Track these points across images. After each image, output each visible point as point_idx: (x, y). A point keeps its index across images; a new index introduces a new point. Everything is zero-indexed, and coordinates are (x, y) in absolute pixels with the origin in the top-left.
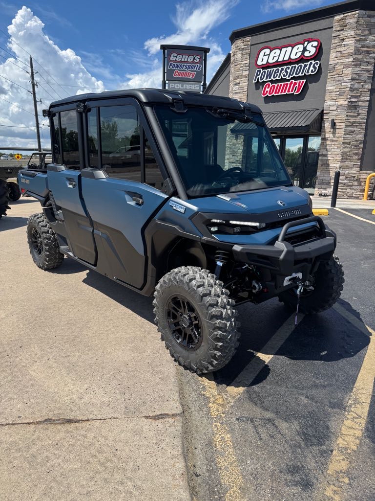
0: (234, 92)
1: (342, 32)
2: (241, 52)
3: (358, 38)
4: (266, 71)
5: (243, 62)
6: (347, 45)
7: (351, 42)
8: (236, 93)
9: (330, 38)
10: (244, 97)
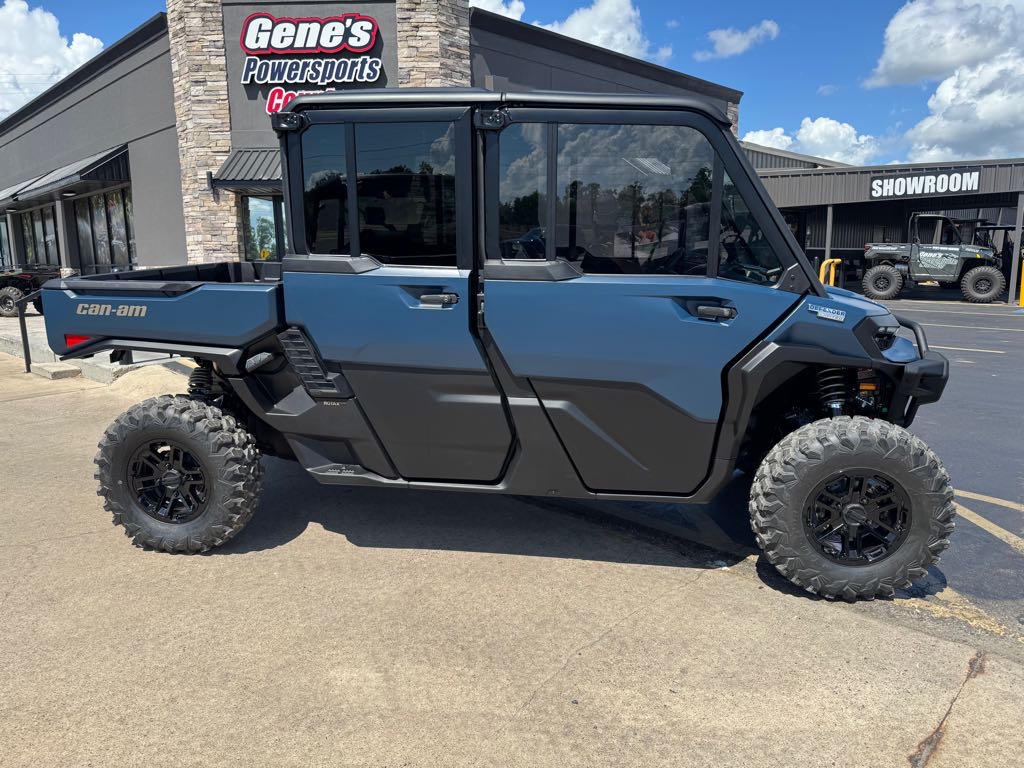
0: (193, 99)
1: (413, 13)
2: (199, 15)
3: (442, 29)
4: (270, 63)
5: (210, 38)
6: (427, 38)
7: (432, 33)
8: (200, 101)
9: (393, 21)
10: (221, 112)
